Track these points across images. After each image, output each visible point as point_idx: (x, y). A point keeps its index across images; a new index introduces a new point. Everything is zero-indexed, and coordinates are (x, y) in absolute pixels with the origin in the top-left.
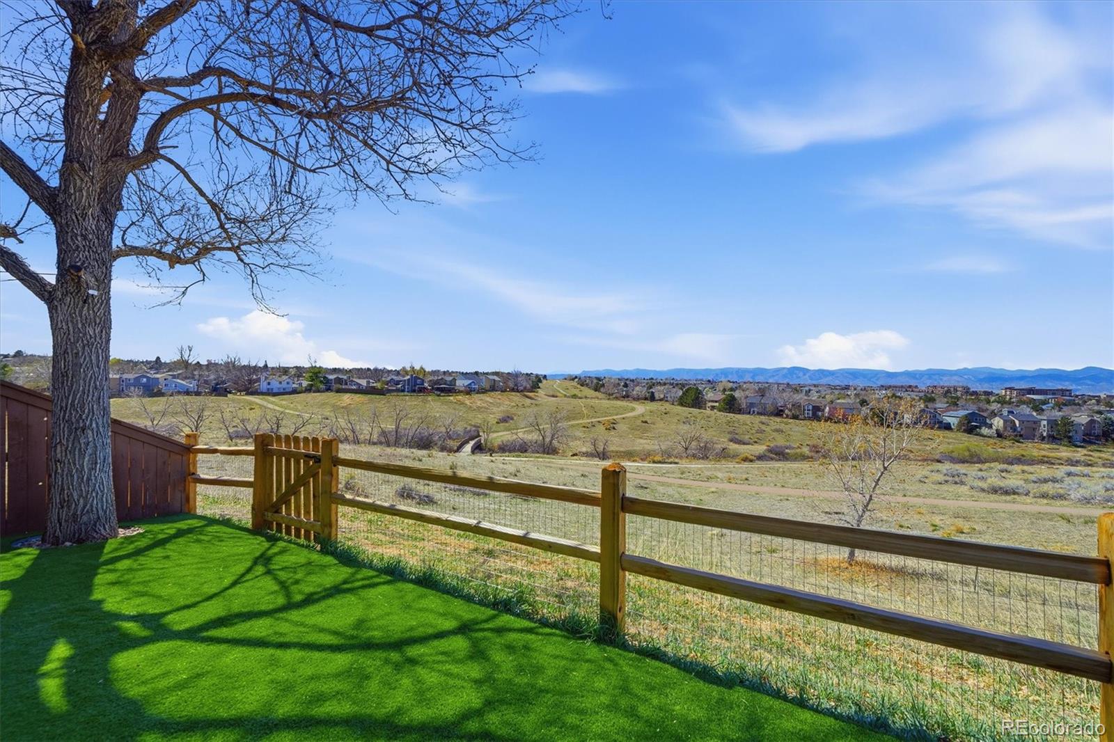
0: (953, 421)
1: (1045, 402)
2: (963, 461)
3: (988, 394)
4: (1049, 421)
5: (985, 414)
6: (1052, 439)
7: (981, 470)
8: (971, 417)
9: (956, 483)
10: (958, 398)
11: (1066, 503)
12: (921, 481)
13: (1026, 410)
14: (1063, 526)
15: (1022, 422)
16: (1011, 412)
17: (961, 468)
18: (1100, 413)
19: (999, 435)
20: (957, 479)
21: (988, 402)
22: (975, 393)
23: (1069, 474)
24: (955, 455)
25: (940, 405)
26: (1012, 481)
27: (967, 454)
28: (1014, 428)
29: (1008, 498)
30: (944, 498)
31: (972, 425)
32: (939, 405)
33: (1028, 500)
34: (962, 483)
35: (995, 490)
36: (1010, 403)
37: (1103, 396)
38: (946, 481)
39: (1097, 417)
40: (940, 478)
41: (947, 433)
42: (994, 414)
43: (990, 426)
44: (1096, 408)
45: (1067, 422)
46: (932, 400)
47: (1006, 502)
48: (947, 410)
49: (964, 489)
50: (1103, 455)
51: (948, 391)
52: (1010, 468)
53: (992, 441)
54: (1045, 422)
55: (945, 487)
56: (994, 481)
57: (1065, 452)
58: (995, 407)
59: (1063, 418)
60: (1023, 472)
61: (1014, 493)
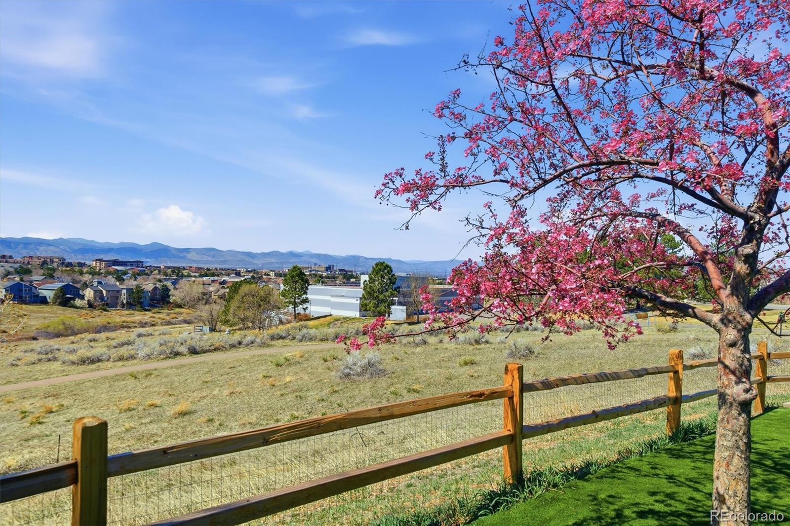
0: (49, 294)
1: (125, 273)
2: (58, 335)
3: (81, 265)
4: (127, 290)
5: (78, 286)
6: (130, 305)
7: (73, 343)
8: (65, 289)
9: (49, 360)
10: (54, 270)
11: (135, 362)
12: (13, 365)
13: (111, 280)
14: (131, 382)
15: (108, 292)
16: (100, 283)
17: (55, 343)
18: (160, 281)
19: (91, 305)
20: (50, 356)
21: (81, 273)
22: (69, 265)
23: (140, 336)
24: (51, 330)
25: (36, 277)
26: (99, 350)
27: (61, 327)
28: (102, 298)
29: (93, 366)
30: (36, 379)
31: (67, 297)
32: (34, 278)
33: (109, 364)
34: (55, 359)
35: (83, 361)
36: (100, 274)
37: (162, 267)
38: (40, 360)
39: (159, 285)
40: (34, 357)
41: (44, 308)
42: (86, 285)
43: (82, 297)
44: (158, 277)
45: (140, 291)
46: (28, 272)
47: (92, 370)
48: (43, 282)
49: (56, 365)
50: (161, 316)
51: (45, 263)
52: (97, 336)
53: (84, 312)
54: (124, 291)
55: (38, 367)
56: (84, 352)
57: (138, 316)
58: (87, 278)
59: (138, 287)
60: (108, 338)
61: (99, 360)
